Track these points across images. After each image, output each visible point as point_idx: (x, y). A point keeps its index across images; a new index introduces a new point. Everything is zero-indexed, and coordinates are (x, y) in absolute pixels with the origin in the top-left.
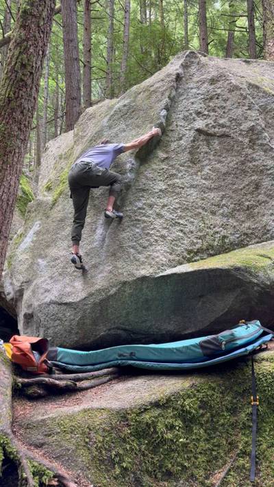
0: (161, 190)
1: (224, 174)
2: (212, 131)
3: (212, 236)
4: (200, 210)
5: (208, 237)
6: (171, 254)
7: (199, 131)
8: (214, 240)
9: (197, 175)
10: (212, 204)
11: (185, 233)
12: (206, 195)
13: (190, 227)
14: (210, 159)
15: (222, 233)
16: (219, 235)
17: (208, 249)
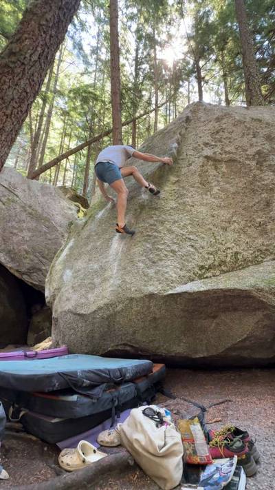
0: (171, 208)
1: (233, 193)
2: (219, 157)
3: (224, 252)
4: (211, 227)
5: (219, 253)
6: (181, 269)
7: (207, 157)
8: (227, 256)
9: (206, 195)
10: (222, 221)
11: (195, 249)
12: (216, 213)
13: (201, 243)
14: (218, 181)
15: (235, 250)
16: (231, 251)
17: (220, 265)
